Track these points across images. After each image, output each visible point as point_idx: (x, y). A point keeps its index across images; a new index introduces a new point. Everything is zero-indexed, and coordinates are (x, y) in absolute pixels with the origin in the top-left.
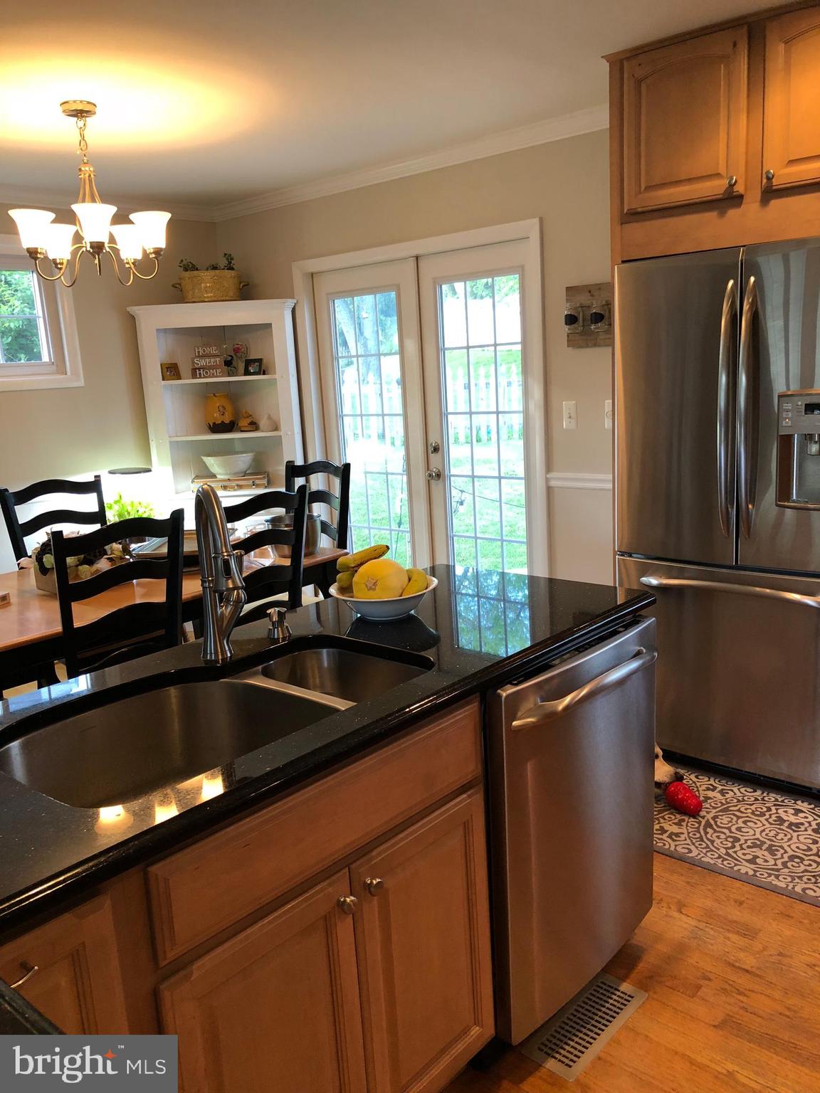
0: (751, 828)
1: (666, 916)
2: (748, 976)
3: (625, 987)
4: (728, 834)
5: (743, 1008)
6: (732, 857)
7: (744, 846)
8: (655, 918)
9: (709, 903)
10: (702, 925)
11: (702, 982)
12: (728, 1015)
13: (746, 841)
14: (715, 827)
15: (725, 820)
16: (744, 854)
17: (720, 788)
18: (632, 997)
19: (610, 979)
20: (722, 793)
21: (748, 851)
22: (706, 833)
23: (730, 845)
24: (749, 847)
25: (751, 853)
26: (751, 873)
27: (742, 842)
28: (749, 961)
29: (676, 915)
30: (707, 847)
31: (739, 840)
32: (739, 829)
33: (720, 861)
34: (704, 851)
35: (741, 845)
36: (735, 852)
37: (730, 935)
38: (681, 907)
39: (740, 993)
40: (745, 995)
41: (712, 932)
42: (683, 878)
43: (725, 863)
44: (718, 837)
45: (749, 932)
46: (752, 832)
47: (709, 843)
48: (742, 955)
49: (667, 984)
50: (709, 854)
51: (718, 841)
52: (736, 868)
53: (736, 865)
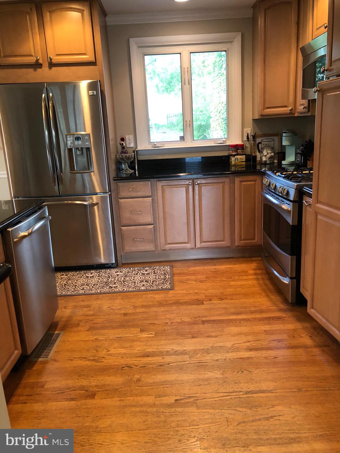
0: (79, 281)
1: (62, 311)
2: (92, 316)
3: (56, 332)
4: (73, 285)
5: (94, 323)
6: (76, 290)
7: (79, 287)
8: (59, 313)
9: (74, 304)
10: (74, 310)
11: (80, 322)
12: (90, 327)
13: (79, 285)
14: (68, 285)
15: (70, 282)
16: (80, 288)
17: (65, 274)
18: (60, 334)
19: (50, 332)
20: (66, 275)
21: (81, 287)
22: (66, 287)
23: (74, 288)
24: (80, 286)
25: (81, 288)
26: (84, 292)
27: (78, 286)
28: (91, 313)
29: (65, 310)
30: (67, 290)
31: (77, 286)
32: (76, 283)
33: (73, 292)
34: (67, 292)
35: (78, 287)
36: (77, 289)
37: (84, 309)
38: (65, 308)
39: (91, 321)
40: (93, 321)
41: (78, 310)
42: (63, 301)
43: (75, 292)
44: (70, 287)
45: (88, 306)
46: (80, 282)
47: (68, 289)
48: (89, 312)
49: (70, 327)
50: (69, 292)
51: (70, 288)
52: (79, 293)
53: (78, 292)
